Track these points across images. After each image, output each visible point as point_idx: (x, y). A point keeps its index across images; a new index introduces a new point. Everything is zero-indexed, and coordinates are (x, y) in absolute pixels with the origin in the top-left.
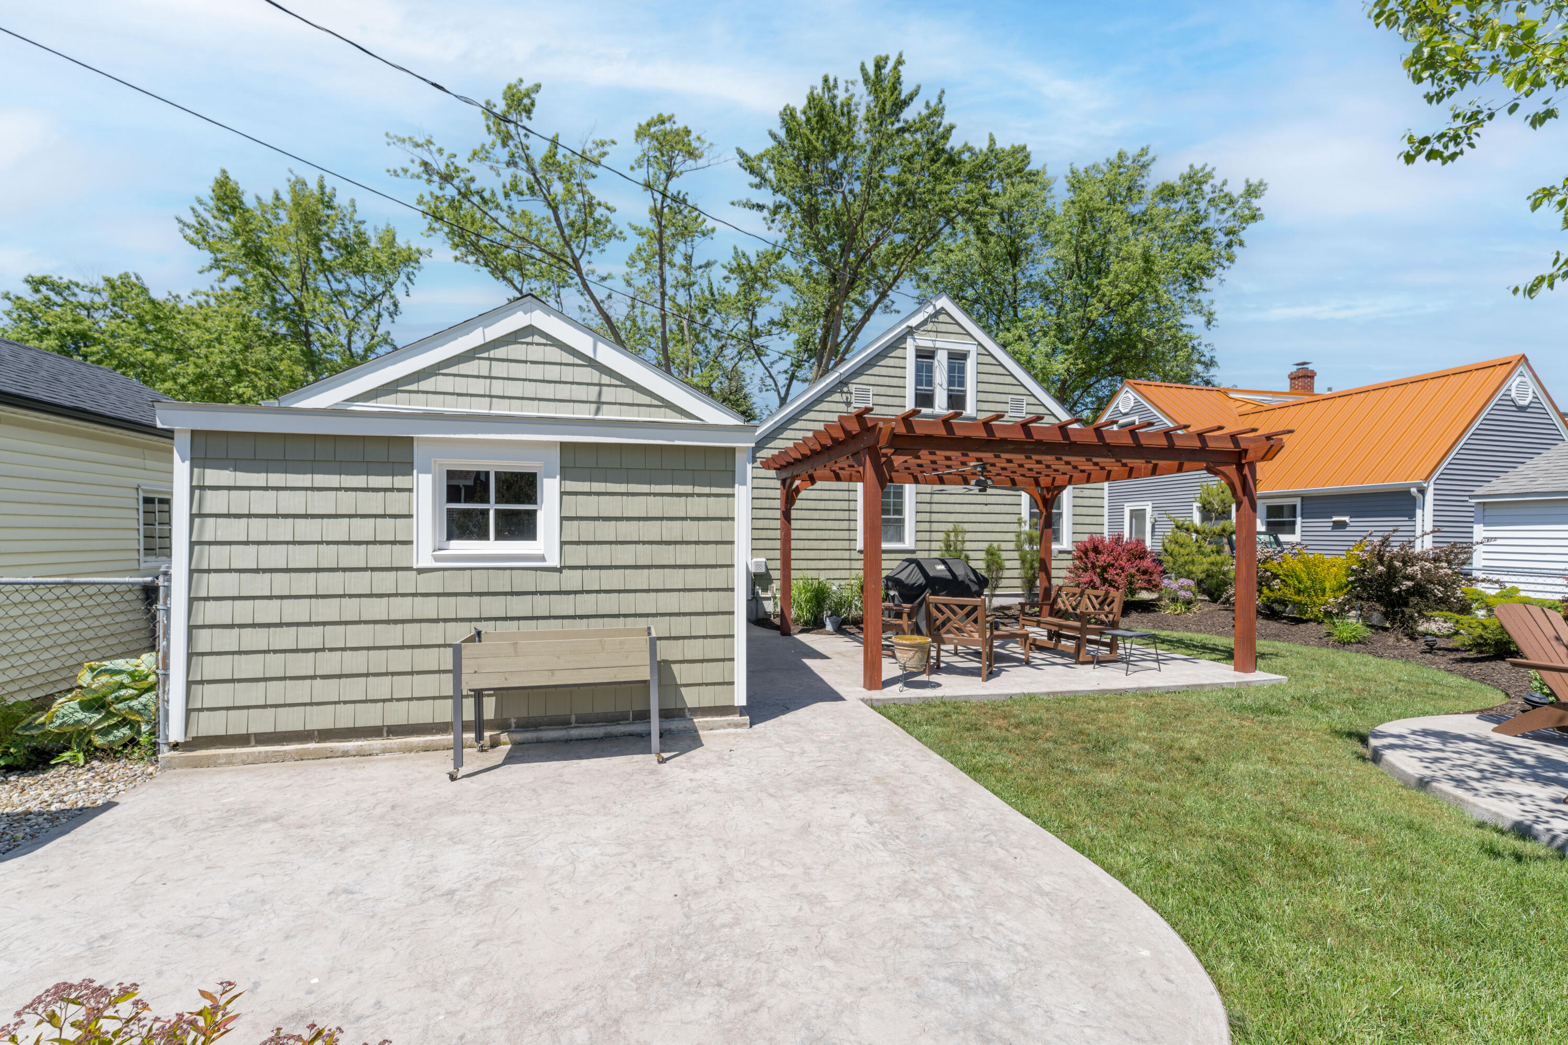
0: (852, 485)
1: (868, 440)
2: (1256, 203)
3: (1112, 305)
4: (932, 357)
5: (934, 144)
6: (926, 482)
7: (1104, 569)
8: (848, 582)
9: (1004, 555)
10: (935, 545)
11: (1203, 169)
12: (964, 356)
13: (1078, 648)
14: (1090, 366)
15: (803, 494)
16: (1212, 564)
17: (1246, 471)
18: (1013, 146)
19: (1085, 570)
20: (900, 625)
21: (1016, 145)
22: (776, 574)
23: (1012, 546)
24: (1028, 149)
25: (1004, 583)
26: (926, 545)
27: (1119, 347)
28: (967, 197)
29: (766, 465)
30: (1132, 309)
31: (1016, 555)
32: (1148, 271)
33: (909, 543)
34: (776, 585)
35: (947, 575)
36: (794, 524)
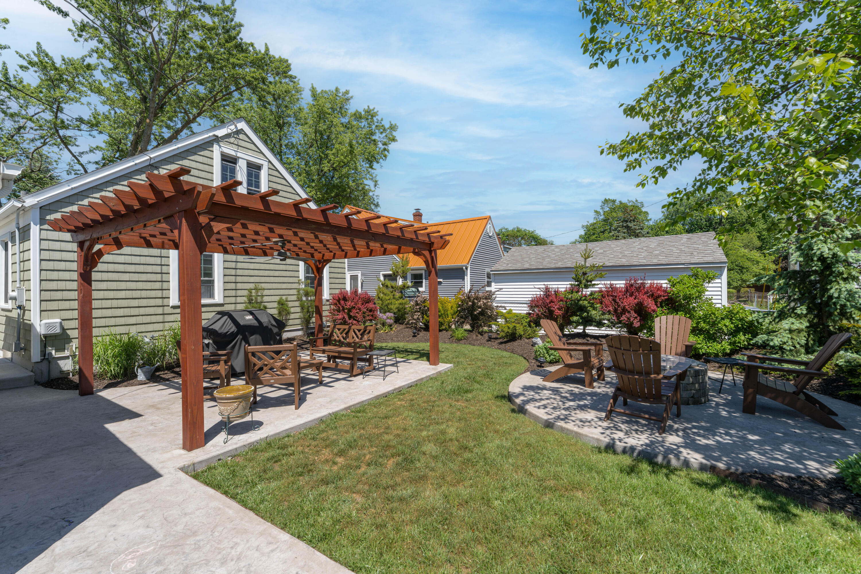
0: (164, 252)
1: (184, 203)
2: (394, 134)
3: (334, 166)
4: (235, 163)
5: (228, 31)
6: (234, 253)
7: (350, 310)
8: (161, 333)
9: (290, 304)
10: (239, 300)
11: (373, 110)
12: (259, 167)
13: (352, 366)
14: (324, 197)
15: (106, 258)
16: (400, 304)
17: (433, 254)
18: (280, 57)
19: (339, 311)
20: (218, 371)
21: (282, 57)
22: (74, 334)
23: (294, 298)
24: (289, 62)
25: (291, 322)
26: (233, 300)
27: (338, 189)
28: (252, 75)
29: (56, 226)
30: (344, 170)
31: (297, 304)
32: (351, 152)
33: (218, 297)
34: (75, 344)
35: (255, 323)
36: (95, 286)
